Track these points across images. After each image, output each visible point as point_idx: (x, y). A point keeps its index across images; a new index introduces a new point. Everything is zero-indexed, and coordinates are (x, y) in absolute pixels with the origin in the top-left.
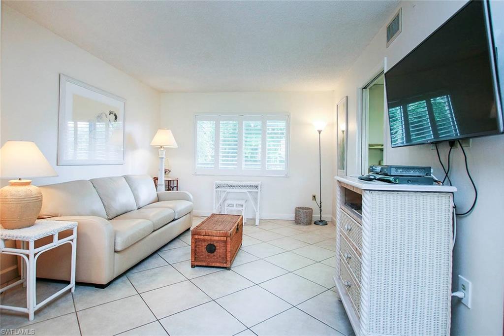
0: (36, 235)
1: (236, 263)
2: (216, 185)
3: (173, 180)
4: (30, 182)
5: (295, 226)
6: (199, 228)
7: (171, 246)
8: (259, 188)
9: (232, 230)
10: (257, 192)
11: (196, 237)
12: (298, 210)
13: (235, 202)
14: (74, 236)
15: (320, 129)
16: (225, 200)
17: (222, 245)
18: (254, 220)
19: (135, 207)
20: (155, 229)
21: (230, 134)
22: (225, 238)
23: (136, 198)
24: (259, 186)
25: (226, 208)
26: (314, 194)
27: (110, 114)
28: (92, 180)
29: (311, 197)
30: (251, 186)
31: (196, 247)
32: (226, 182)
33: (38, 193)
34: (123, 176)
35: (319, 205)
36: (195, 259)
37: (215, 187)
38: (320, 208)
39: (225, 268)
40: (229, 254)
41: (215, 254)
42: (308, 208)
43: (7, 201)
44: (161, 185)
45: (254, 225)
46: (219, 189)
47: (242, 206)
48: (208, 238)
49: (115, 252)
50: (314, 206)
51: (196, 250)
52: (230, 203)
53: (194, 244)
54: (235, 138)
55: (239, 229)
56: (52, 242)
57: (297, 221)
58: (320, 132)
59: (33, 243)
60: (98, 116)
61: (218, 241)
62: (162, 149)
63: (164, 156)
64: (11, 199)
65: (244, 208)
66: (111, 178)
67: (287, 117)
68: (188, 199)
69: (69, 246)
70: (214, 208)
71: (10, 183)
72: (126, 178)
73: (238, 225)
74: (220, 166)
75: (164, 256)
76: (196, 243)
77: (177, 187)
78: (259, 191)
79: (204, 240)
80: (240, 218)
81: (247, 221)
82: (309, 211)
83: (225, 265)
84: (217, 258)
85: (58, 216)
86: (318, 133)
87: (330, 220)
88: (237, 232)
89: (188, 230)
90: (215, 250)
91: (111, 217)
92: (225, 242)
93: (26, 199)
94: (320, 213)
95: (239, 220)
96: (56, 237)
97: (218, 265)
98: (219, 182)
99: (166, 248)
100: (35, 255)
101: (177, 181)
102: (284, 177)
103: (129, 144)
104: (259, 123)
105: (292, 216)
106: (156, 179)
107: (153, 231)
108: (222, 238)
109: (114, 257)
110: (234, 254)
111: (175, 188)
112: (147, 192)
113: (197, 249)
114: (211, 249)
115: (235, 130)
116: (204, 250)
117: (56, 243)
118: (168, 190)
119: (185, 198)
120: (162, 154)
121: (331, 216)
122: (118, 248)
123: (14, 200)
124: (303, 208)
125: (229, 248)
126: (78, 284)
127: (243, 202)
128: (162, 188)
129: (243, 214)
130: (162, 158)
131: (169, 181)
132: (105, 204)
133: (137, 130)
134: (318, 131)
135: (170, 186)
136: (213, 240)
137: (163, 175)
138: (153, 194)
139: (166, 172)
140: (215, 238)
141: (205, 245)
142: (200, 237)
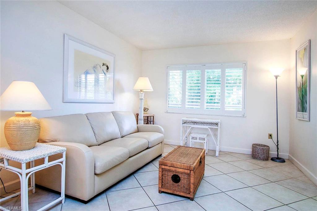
0: (28, 158)
1: (198, 194)
2: (183, 120)
3: (151, 116)
4: (31, 114)
5: (252, 160)
6: (166, 159)
7: (145, 169)
8: (219, 125)
9: (195, 164)
10: (218, 128)
11: (163, 167)
12: (255, 146)
13: (198, 136)
14: (63, 159)
15: (276, 74)
16: (190, 133)
17: (186, 177)
18: (215, 151)
19: (120, 136)
20: (131, 155)
21: (195, 84)
22: (189, 171)
24: (219, 124)
25: (191, 140)
26: (270, 133)
27: (103, 65)
28: (87, 114)
29: (268, 136)
30: (212, 124)
31: (162, 175)
32: (190, 119)
33: (35, 123)
34: (111, 112)
35: (276, 143)
36: (162, 186)
37: (182, 123)
38: (277, 146)
39: (189, 198)
40: (192, 186)
41: (179, 184)
42: (265, 146)
43: (10, 129)
44: (141, 120)
45: (214, 155)
46: (185, 125)
47: (204, 139)
48: (173, 169)
49: (95, 174)
50: (271, 144)
51: (162, 178)
52: (194, 136)
53: (161, 173)
54: (198, 87)
55: (201, 162)
56: (44, 164)
57: (254, 156)
58: (276, 77)
59: (25, 164)
60: (94, 67)
61: (182, 173)
62: (142, 92)
63: (143, 98)
64: (14, 127)
65: (205, 141)
66: (101, 113)
67: (244, 65)
68: (160, 132)
69: (58, 167)
70: (181, 139)
71: (16, 114)
72: (114, 113)
73: (201, 158)
74: (187, 106)
75: (138, 178)
76: (163, 171)
77: (153, 121)
78: (219, 128)
79: (169, 171)
80: (203, 152)
81: (208, 151)
82: (266, 149)
83: (188, 196)
84: (181, 188)
85: (56, 141)
86: (275, 78)
87: (287, 158)
88: (200, 165)
89: (160, 155)
90: (180, 180)
91: (99, 143)
92: (189, 175)
93: (25, 128)
94: (278, 151)
95: (202, 154)
96: (46, 160)
98: (185, 119)
99: (142, 171)
100: (27, 174)
101: (153, 117)
102: (241, 117)
103: (117, 88)
104: (220, 70)
105: (249, 151)
106: (138, 115)
107: (130, 157)
108: (186, 171)
109: (94, 178)
110: (197, 185)
111: (152, 122)
112: (129, 124)
113: (164, 177)
114: (176, 179)
115: (199, 80)
116: (170, 179)
117: (47, 165)
118: (147, 124)
119: (158, 131)
120: (142, 96)
121: (288, 154)
122: (98, 172)
123: (15, 128)
124: (259, 145)
125: (192, 181)
126: (67, 196)
127: (205, 136)
128: (141, 122)
129: (205, 148)
130: (142, 99)
131: (148, 117)
132: (96, 132)
133: (124, 78)
134: (274, 76)
135: (148, 120)
136: (178, 172)
137: (143, 112)
138: (134, 126)
139: (145, 110)
140: (180, 170)
141: (171, 175)
142: (166, 167)
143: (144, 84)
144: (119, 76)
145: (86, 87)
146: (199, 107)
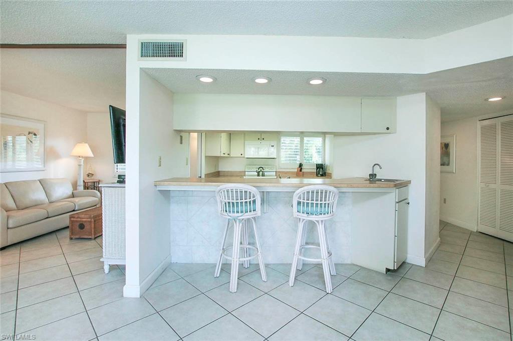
3: (96, 182)
11: (72, 219)
17: (88, 224)
19: (47, 202)
20: (50, 216)
22: (90, 219)
23: (48, 195)
27: (29, 134)
28: (7, 183)
31: (72, 226)
34: (38, 180)
39: (90, 239)
40: (93, 230)
41: (84, 230)
44: (80, 185)
48: (79, 219)
49: (8, 228)
51: (72, 228)
53: (71, 224)
61: (85, 221)
62: (80, 158)
66: (25, 182)
72: (40, 181)
75: (59, 234)
79: (77, 221)
83: (90, 237)
84: (86, 233)
90: (84, 227)
97: (86, 237)
101: (99, 182)
107: (48, 218)
108: (88, 220)
109: (7, 232)
111: (98, 188)
116: (77, 227)
118: (87, 189)
120: (80, 162)
122: (10, 226)
125: (93, 226)
128: (80, 188)
130: (81, 165)
132: (16, 200)
136: (83, 221)
137: (84, 178)
138: (69, 193)
139: (88, 176)
140: (84, 220)
141: (78, 224)
142: (75, 219)
144: (51, 143)
145: (14, 149)
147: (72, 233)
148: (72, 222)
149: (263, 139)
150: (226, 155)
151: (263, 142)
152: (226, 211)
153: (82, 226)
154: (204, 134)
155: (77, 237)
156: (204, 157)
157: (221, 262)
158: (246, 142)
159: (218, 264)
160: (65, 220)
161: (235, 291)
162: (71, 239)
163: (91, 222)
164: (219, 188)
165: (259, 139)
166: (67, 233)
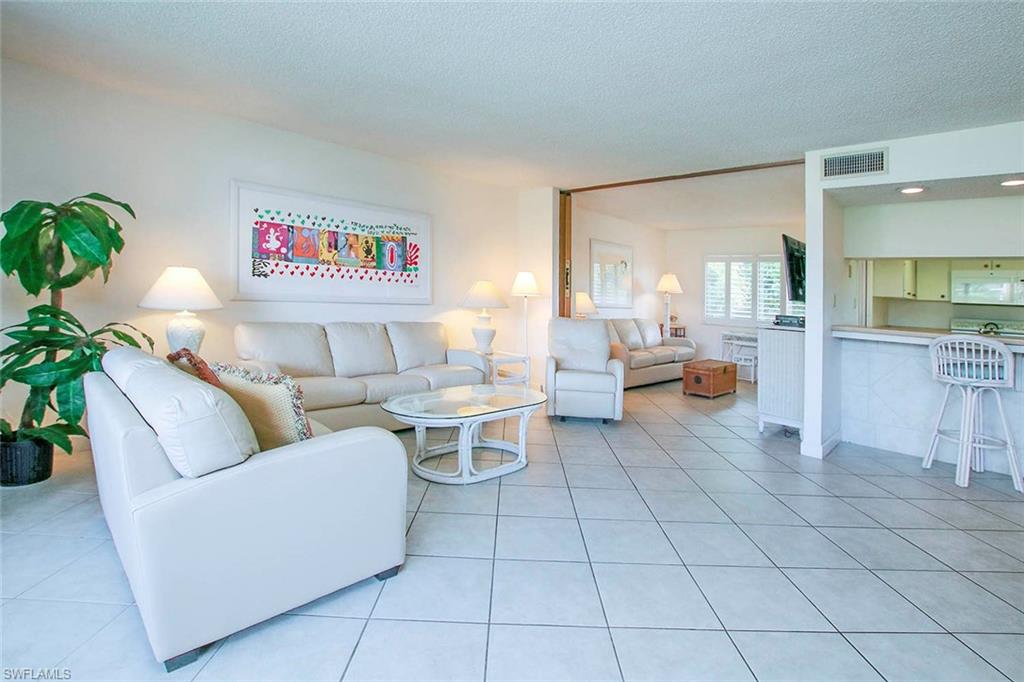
2: (725, 335)
3: (680, 328)
11: (687, 370)
13: (743, 357)
17: (706, 378)
19: (643, 347)
22: (709, 372)
23: (643, 338)
27: (621, 262)
31: (686, 377)
34: (632, 319)
37: (722, 338)
39: (709, 398)
40: (711, 386)
41: (701, 385)
44: (667, 331)
48: (695, 371)
49: (630, 368)
51: (686, 380)
61: (702, 374)
62: (667, 294)
63: (669, 302)
68: (691, 347)
72: (635, 320)
77: (684, 334)
79: (693, 373)
83: (707, 395)
88: (725, 373)
90: (701, 381)
97: (703, 394)
98: (728, 333)
101: (684, 328)
103: (636, 290)
106: (662, 326)
107: (655, 365)
108: (707, 373)
109: (630, 372)
111: (682, 336)
112: (653, 336)
116: (692, 380)
118: (675, 337)
119: (688, 345)
120: (667, 300)
125: (712, 382)
128: (667, 335)
130: (667, 304)
131: (676, 329)
133: (645, 275)
135: (677, 333)
136: (699, 373)
137: (669, 322)
138: (659, 339)
139: (671, 319)
140: (701, 372)
141: (693, 376)
142: (690, 370)
143: (670, 283)
144: (638, 274)
146: (749, 317)
147: (686, 387)
148: (686, 373)
149: (998, 266)
150: (910, 297)
151: (996, 272)
152: (949, 374)
153: (698, 380)
154: (871, 263)
155: (693, 392)
156: (871, 299)
157: (932, 456)
158: (954, 273)
159: (926, 459)
160: (678, 370)
161: (966, 485)
162: (685, 393)
163: (709, 376)
164: (935, 341)
165: (986, 266)
166: (680, 386)
